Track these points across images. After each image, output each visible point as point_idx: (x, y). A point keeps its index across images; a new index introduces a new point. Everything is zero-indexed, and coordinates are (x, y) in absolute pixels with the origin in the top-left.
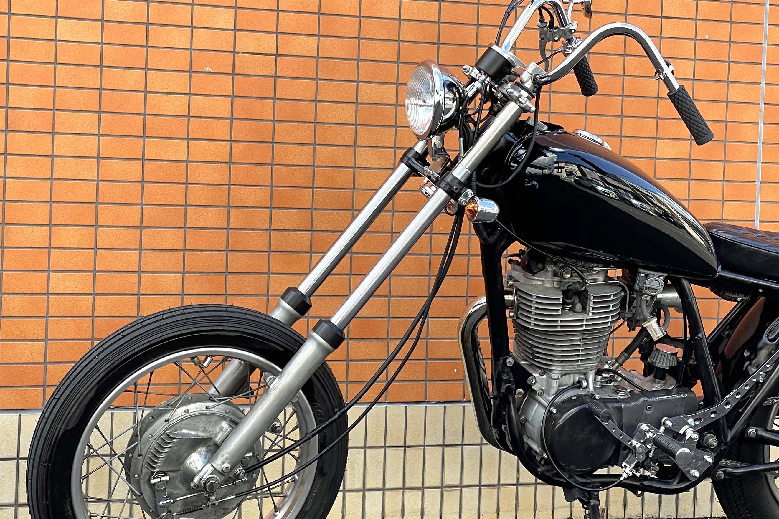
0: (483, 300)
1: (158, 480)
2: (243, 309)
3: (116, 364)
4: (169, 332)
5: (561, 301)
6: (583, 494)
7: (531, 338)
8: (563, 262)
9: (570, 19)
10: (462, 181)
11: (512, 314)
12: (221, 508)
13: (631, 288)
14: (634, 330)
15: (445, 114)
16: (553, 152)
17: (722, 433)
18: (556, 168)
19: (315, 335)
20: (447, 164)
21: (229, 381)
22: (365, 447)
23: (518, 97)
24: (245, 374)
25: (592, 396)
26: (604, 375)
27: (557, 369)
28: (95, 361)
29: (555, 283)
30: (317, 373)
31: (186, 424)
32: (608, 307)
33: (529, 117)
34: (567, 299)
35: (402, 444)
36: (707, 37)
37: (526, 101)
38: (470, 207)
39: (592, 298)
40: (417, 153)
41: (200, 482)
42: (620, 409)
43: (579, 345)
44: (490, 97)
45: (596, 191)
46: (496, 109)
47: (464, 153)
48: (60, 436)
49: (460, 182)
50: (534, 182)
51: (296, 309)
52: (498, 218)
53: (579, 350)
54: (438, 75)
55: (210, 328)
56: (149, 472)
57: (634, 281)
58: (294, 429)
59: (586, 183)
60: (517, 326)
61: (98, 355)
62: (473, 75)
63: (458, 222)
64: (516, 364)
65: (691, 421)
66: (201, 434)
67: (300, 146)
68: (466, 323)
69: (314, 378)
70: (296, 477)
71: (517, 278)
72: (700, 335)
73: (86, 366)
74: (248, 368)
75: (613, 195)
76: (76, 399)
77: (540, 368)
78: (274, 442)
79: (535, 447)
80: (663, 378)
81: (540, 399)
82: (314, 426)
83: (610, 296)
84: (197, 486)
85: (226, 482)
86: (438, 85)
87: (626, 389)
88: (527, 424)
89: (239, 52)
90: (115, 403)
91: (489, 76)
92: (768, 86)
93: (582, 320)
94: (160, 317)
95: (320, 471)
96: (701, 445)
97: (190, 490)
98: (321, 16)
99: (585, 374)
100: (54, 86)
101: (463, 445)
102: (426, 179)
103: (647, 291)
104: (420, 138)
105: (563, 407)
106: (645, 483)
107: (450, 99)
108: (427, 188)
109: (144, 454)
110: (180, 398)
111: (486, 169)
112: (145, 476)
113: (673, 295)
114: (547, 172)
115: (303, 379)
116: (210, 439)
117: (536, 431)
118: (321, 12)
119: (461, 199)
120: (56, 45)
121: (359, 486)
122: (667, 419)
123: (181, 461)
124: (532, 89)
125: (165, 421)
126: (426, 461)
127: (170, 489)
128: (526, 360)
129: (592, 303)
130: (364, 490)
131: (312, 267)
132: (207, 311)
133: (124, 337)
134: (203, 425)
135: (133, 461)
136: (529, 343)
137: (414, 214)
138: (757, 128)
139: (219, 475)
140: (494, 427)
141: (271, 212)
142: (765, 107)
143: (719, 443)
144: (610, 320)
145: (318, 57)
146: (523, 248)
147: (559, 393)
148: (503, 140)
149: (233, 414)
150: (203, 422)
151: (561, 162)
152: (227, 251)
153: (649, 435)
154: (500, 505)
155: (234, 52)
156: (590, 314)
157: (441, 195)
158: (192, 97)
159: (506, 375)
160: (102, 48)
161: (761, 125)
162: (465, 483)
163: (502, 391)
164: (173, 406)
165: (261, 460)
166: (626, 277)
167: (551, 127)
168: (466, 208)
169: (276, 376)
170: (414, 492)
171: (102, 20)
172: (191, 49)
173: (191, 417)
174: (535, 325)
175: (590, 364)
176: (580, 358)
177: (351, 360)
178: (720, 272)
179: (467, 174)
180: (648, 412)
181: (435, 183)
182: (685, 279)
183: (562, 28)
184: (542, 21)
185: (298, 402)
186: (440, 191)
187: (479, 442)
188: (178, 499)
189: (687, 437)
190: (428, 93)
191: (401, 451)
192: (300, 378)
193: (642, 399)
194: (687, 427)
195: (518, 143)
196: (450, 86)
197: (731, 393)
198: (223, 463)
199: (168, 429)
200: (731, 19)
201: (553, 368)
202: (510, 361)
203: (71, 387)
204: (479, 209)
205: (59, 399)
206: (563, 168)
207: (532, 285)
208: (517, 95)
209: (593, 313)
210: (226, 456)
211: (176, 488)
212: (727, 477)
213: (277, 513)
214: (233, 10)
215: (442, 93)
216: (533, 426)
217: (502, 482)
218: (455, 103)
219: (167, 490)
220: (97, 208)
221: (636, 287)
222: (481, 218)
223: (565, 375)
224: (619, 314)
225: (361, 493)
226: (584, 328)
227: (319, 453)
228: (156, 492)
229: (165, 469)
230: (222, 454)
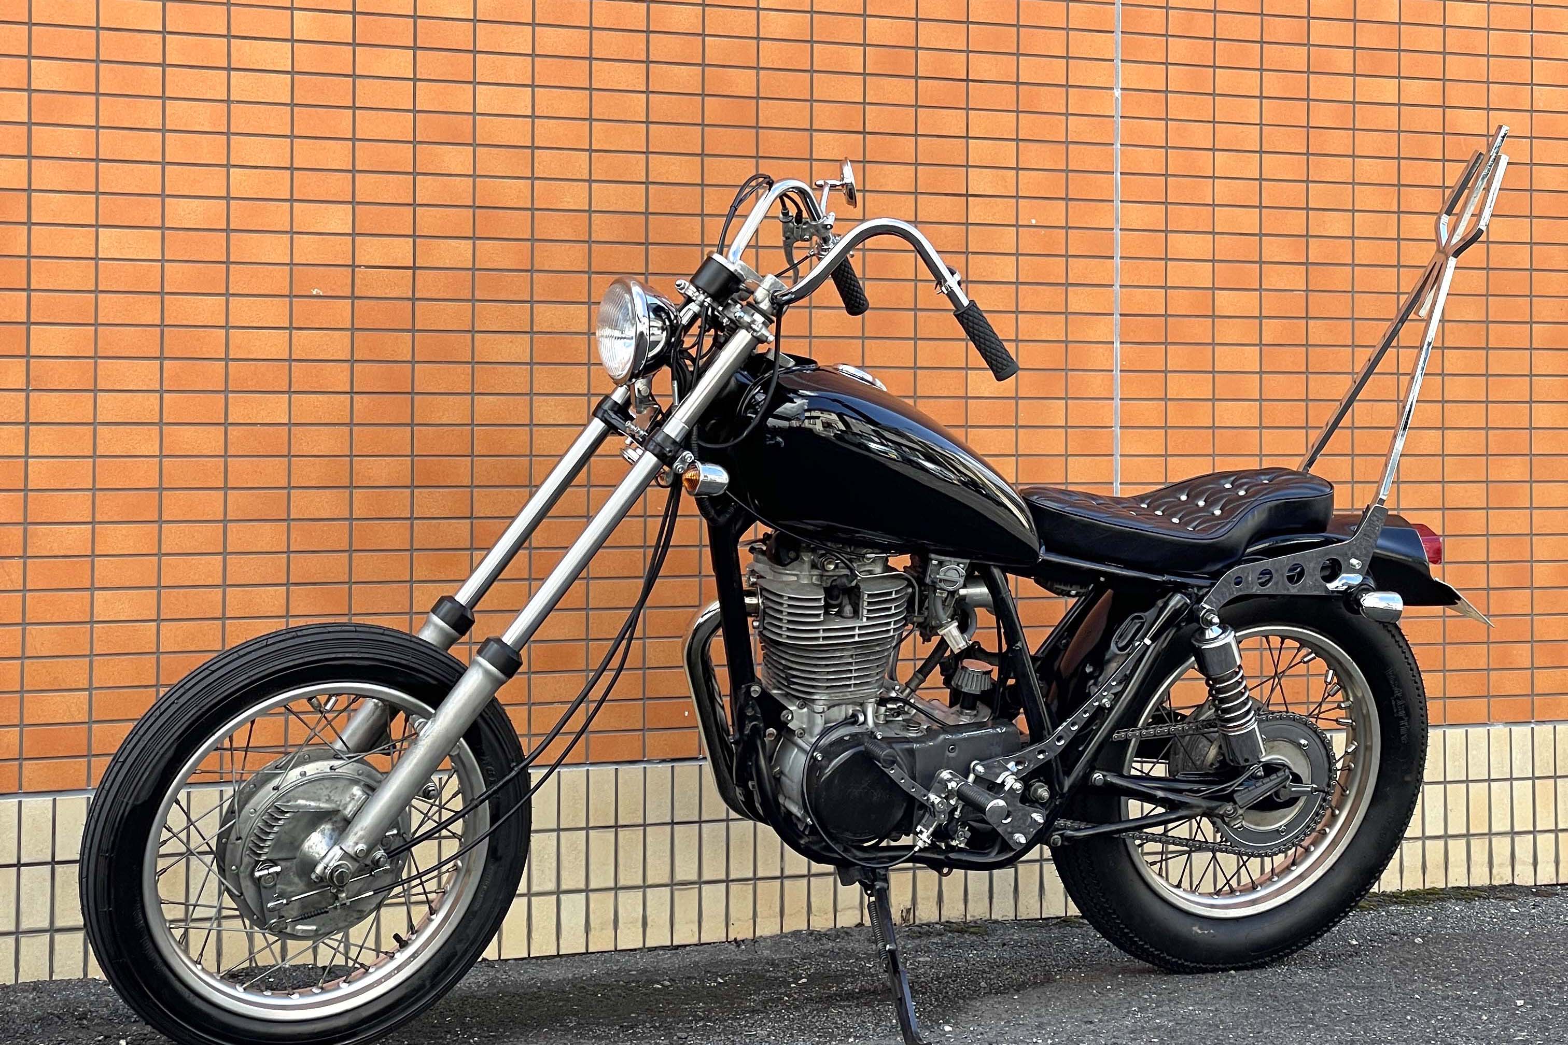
0: (716, 605)
1: (266, 872)
2: (379, 627)
3: (203, 710)
4: (276, 663)
5: (822, 603)
6: (865, 874)
7: (784, 655)
8: (823, 549)
9: (824, 210)
10: (678, 440)
11: (756, 624)
12: (354, 911)
13: (921, 582)
14: (929, 640)
15: (650, 350)
16: (803, 397)
17: (1055, 780)
18: (807, 418)
19: (480, 659)
20: (656, 417)
21: (360, 733)
22: (559, 830)
23: (750, 324)
24: (383, 721)
25: (872, 735)
26: (889, 706)
27: (821, 699)
28: (175, 707)
29: (814, 578)
30: (484, 714)
31: (304, 792)
32: (889, 609)
33: (769, 349)
34: (832, 599)
35: (612, 823)
36: (1034, 222)
37: (761, 329)
38: (689, 475)
39: (866, 596)
40: (616, 403)
41: (324, 872)
42: (911, 752)
43: (850, 664)
44: (713, 322)
45: (869, 449)
46: (722, 340)
47: (679, 402)
48: (126, 813)
49: (674, 442)
50: (779, 439)
51: (453, 627)
52: (728, 489)
53: (850, 671)
54: (641, 296)
55: (333, 656)
56: (253, 861)
57: (924, 572)
58: (454, 796)
59: (848, 437)
60: (764, 641)
61: (177, 699)
62: (690, 293)
63: (675, 497)
64: (765, 694)
65: (1011, 765)
66: (324, 805)
67: (451, 397)
68: (693, 638)
69: (480, 721)
70: (460, 863)
71: (762, 574)
72: (1019, 644)
73: (161, 714)
74: (388, 711)
75: (893, 455)
76: (148, 761)
77: (798, 698)
78: (426, 815)
79: (795, 810)
80: (973, 707)
81: (800, 741)
82: (482, 789)
83: (890, 593)
84: (321, 878)
85: (360, 872)
86: (641, 309)
87: (920, 724)
88: (783, 778)
89: (360, 266)
90: (201, 767)
91: (709, 295)
92: (1124, 290)
93: (853, 628)
94: (264, 643)
95: (493, 853)
96: (1027, 798)
97: (311, 885)
98: (477, 210)
99: (861, 704)
100: (96, 324)
101: (700, 822)
102: (630, 439)
103: (942, 585)
104: (618, 383)
105: (830, 752)
106: (952, 856)
107: (659, 328)
108: (630, 451)
109: (244, 837)
110: (294, 757)
111: (713, 422)
112: (246, 868)
113: (981, 591)
114: (795, 423)
115: (464, 722)
116: (336, 812)
117: (795, 787)
118: (477, 204)
119: (677, 465)
120: (97, 265)
121: (552, 886)
122: (977, 764)
123: (296, 844)
124: (770, 311)
125: (274, 789)
126: (648, 847)
127: (284, 884)
128: (779, 689)
129: (865, 604)
130: (558, 892)
131: (474, 566)
132: (329, 632)
133: (213, 672)
134: (326, 792)
135: (229, 846)
136: (781, 664)
137: (613, 489)
138: (1112, 350)
139: (350, 859)
140: (739, 786)
141: (412, 493)
142: (1121, 320)
143: (1052, 796)
144: (892, 626)
145: (473, 269)
146: (769, 530)
147: (825, 732)
148: (733, 380)
149: (369, 776)
150: (327, 788)
151: (814, 410)
152: (350, 551)
153: (952, 785)
154: (758, 910)
155: (353, 266)
156: (865, 619)
157: (649, 460)
158: (294, 332)
159: (750, 710)
160: (163, 267)
161: (1117, 345)
162: (706, 877)
163: (746, 732)
164: (285, 767)
165: (408, 840)
166: (915, 567)
167: (800, 361)
168: (684, 478)
169: (429, 719)
170: (632, 893)
171: (162, 228)
172: (291, 264)
173: (310, 781)
174: (788, 637)
175: (867, 690)
176: (853, 682)
177: (533, 704)
178: (1043, 555)
179: (684, 431)
180: (952, 755)
181: (641, 443)
182: (995, 566)
183: (814, 223)
184: (786, 214)
185: (458, 754)
186: (648, 455)
187: (724, 816)
188: (293, 899)
189: (1007, 788)
190: (626, 320)
191: (611, 834)
192: (461, 721)
193: (942, 737)
194: (1007, 773)
195: (755, 384)
196: (658, 311)
197: (1065, 724)
198: (357, 844)
199: (278, 800)
200: (1067, 195)
201: (815, 697)
202: (755, 690)
203: (141, 745)
204: (702, 478)
205: (124, 762)
206: (818, 418)
207: (783, 582)
208: (749, 320)
209: (868, 618)
210: (361, 833)
211: (290, 883)
212: (1066, 843)
213: (433, 917)
214: (351, 206)
215: (646, 320)
216: (792, 781)
217: (760, 874)
218: (665, 333)
219: (278, 886)
220: (160, 496)
221: (928, 581)
222: (704, 490)
223: (834, 706)
224: (904, 618)
225: (554, 897)
226: (857, 639)
227: (491, 826)
228: (262, 890)
229: (274, 856)
230: (356, 830)
